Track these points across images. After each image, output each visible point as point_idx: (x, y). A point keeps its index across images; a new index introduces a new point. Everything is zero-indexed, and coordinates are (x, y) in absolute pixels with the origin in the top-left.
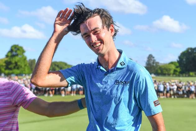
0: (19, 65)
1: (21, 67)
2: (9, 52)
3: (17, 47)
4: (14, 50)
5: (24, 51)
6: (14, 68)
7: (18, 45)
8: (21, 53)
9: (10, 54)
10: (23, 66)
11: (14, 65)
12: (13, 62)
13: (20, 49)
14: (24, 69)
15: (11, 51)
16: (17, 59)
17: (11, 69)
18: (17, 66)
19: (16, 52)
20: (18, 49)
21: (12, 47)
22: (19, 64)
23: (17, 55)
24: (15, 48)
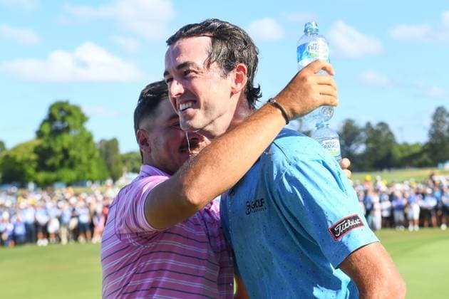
0: (74, 158)
1: (80, 161)
2: (45, 122)
3: (66, 108)
4: (58, 115)
5: (83, 119)
6: (62, 164)
7: (67, 103)
8: (78, 122)
9: (47, 129)
10: (85, 159)
11: (61, 156)
12: (58, 149)
13: (74, 112)
14: (89, 165)
15: (51, 119)
16: (66, 139)
17: (52, 169)
18: (68, 160)
19: (63, 120)
20: (69, 113)
21: (52, 107)
22: (72, 153)
23: (67, 129)
24: (61, 110)
